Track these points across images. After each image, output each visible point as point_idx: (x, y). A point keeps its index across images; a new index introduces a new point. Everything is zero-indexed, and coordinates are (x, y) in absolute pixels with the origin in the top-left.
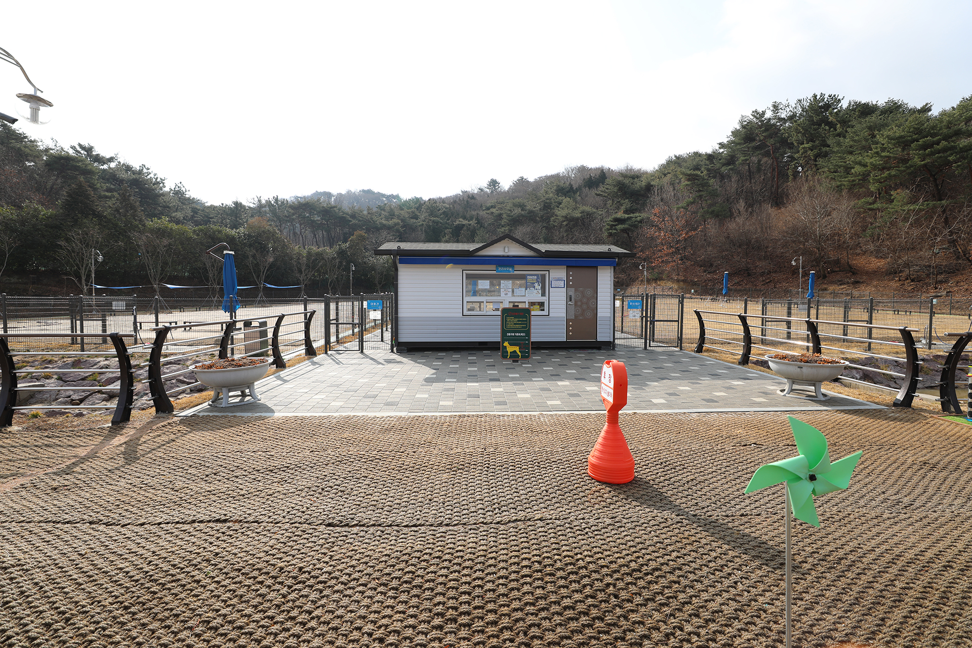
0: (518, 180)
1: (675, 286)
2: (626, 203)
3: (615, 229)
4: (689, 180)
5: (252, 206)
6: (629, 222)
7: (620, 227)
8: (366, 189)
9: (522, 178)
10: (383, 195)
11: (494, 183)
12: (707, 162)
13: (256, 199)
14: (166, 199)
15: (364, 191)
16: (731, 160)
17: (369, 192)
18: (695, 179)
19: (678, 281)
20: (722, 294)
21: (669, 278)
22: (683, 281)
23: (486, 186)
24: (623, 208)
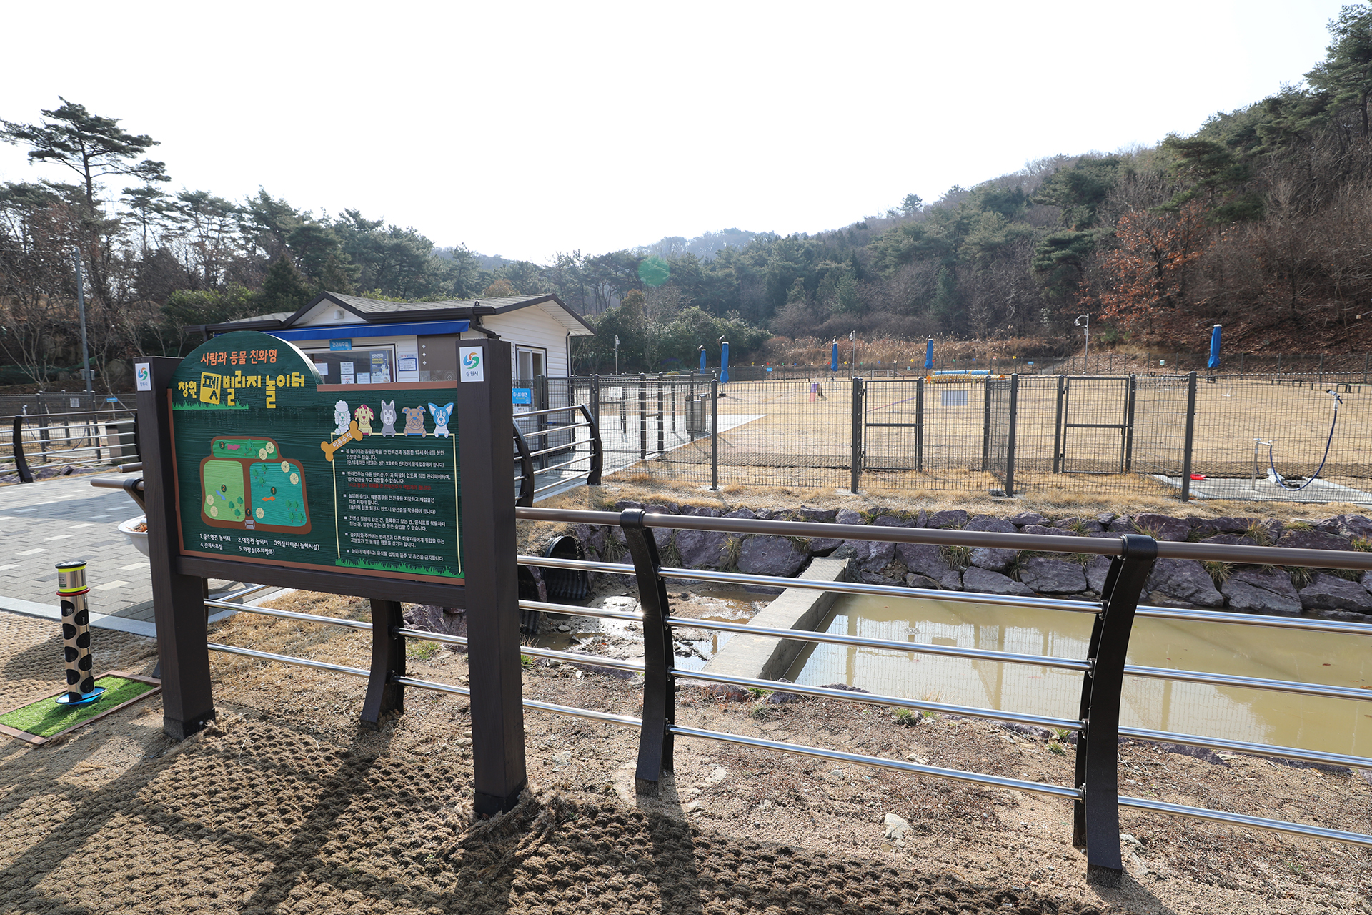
0: (951, 192)
1: (1143, 354)
2: (1082, 211)
3: (1049, 259)
4: (1187, 155)
5: (551, 265)
6: (1076, 245)
7: (1059, 253)
8: (729, 228)
9: (956, 188)
10: (752, 234)
11: (912, 200)
12: (1270, 117)
13: (556, 256)
14: (434, 264)
15: (726, 231)
16: (1319, 104)
17: (733, 232)
18: (1200, 153)
19: (1149, 344)
20: (1205, 365)
21: (1136, 339)
22: (1158, 344)
23: (901, 206)
24: (1076, 220)
